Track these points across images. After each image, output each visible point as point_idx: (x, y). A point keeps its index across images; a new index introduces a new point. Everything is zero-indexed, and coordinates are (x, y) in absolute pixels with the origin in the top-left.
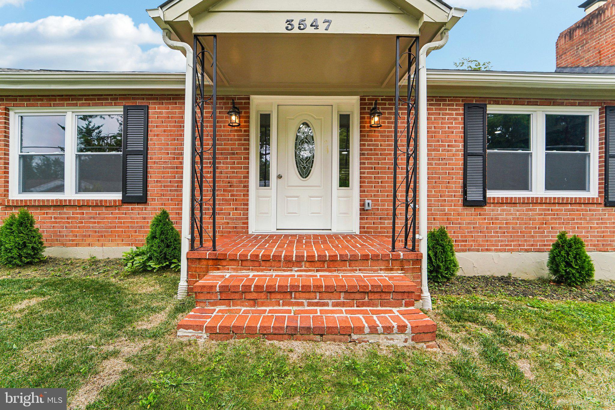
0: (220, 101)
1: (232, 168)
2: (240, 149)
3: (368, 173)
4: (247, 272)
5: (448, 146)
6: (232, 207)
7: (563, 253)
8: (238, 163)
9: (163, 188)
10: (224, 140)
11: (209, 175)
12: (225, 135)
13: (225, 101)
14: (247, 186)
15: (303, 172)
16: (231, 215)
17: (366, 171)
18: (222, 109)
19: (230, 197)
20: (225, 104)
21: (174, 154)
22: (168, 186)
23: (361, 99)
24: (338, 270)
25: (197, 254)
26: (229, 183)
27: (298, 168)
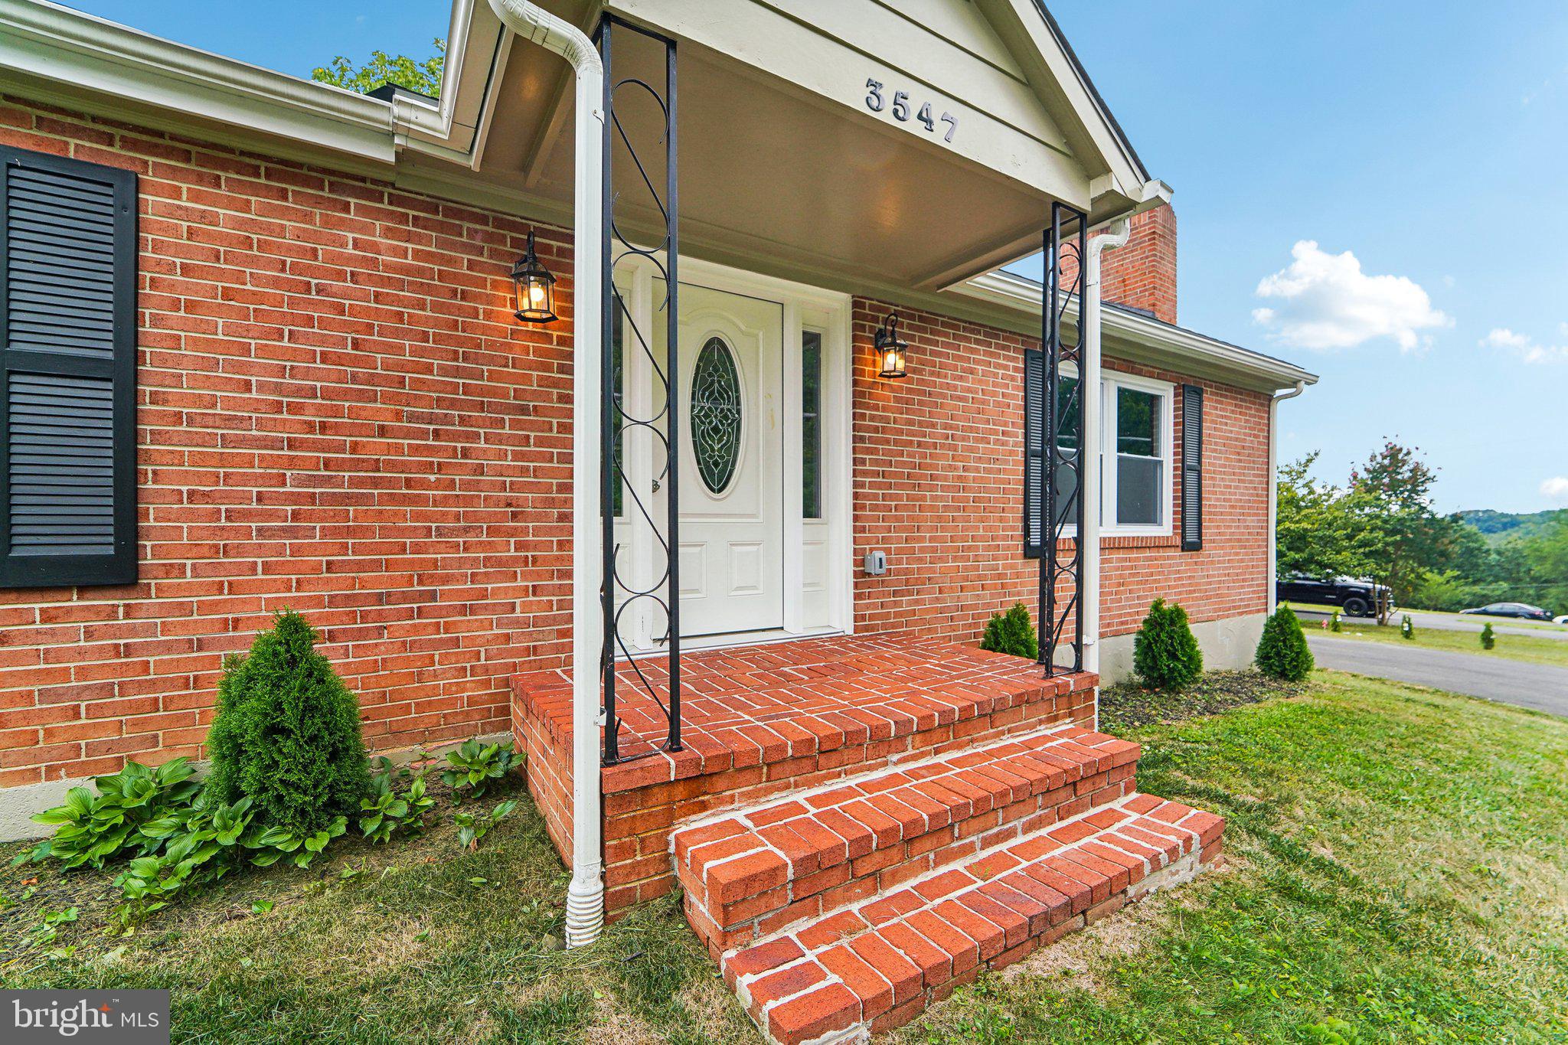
0: (472, 226)
1: (517, 456)
2: (548, 397)
3: (872, 485)
4: (784, 794)
5: (1004, 433)
6: (520, 583)
7: (1163, 636)
8: (540, 442)
9: (223, 523)
10: (491, 360)
11: (433, 478)
12: (491, 346)
13: (490, 229)
14: (567, 517)
15: (711, 473)
16: (518, 609)
17: (868, 480)
18: (482, 254)
19: (512, 553)
20: (489, 238)
21: (278, 389)
22: (248, 515)
23: (855, 304)
24: (973, 741)
25: (639, 774)
26: (509, 505)
27: (699, 463)
